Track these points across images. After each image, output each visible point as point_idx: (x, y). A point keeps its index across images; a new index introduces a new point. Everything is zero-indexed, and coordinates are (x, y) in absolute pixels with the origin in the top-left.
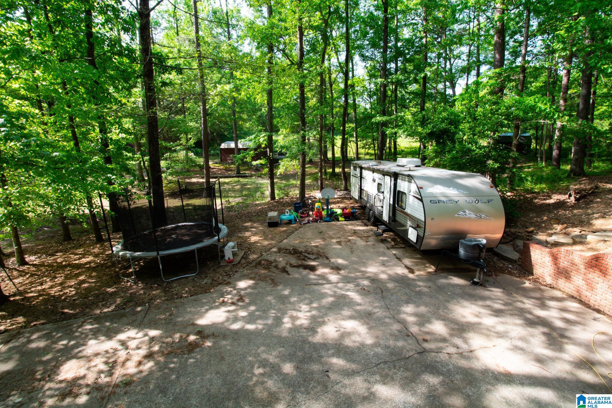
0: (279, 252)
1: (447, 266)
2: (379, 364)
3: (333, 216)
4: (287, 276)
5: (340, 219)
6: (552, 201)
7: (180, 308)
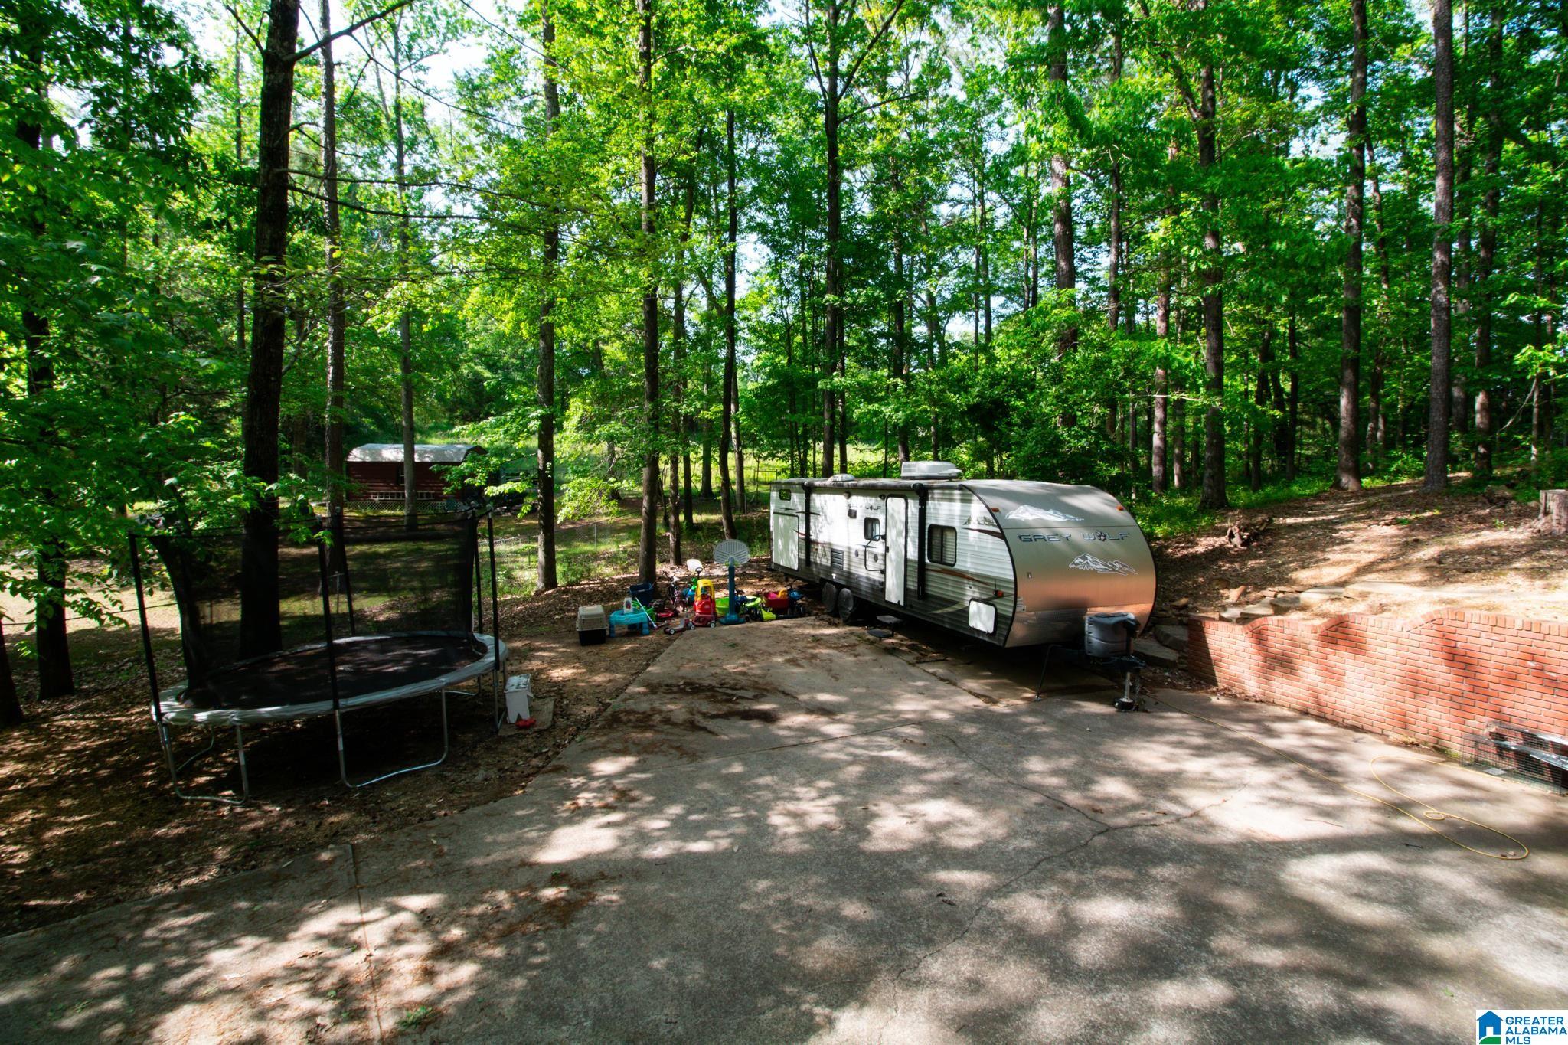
0: (655, 693)
1: (1052, 686)
2: (1038, 864)
3: (740, 612)
4: (714, 738)
5: (766, 614)
6: (1200, 549)
7: (455, 837)
